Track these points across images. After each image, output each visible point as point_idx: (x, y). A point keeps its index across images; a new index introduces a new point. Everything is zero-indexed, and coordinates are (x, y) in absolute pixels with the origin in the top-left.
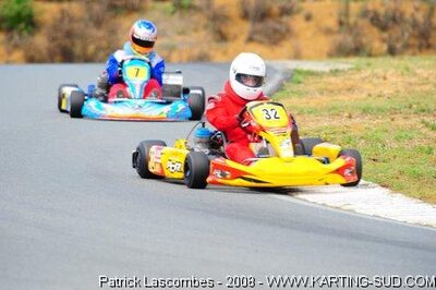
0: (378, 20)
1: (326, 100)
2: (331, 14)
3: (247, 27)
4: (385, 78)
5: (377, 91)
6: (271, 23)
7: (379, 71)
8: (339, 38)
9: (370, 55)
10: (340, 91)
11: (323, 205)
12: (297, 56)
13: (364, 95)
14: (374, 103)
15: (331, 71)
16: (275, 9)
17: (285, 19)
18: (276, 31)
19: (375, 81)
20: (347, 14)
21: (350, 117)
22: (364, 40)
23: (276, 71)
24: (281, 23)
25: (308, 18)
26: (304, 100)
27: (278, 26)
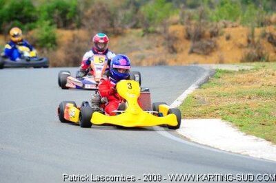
0: (272, 39)
1: (235, 88)
2: (242, 36)
3: (189, 44)
4: (273, 75)
5: (268, 83)
6: (205, 42)
7: (270, 70)
8: (248, 50)
9: (267, 61)
10: (244, 83)
11: (230, 152)
12: (221, 62)
13: (260, 85)
14: (265, 90)
15: (240, 70)
16: (207, 33)
17: (213, 39)
18: (208, 46)
19: (267, 76)
20: (253, 35)
21: (250, 98)
22: (264, 52)
23: (205, 71)
24: (211, 41)
25: (228, 38)
26: (221, 88)
27: (209, 44)
